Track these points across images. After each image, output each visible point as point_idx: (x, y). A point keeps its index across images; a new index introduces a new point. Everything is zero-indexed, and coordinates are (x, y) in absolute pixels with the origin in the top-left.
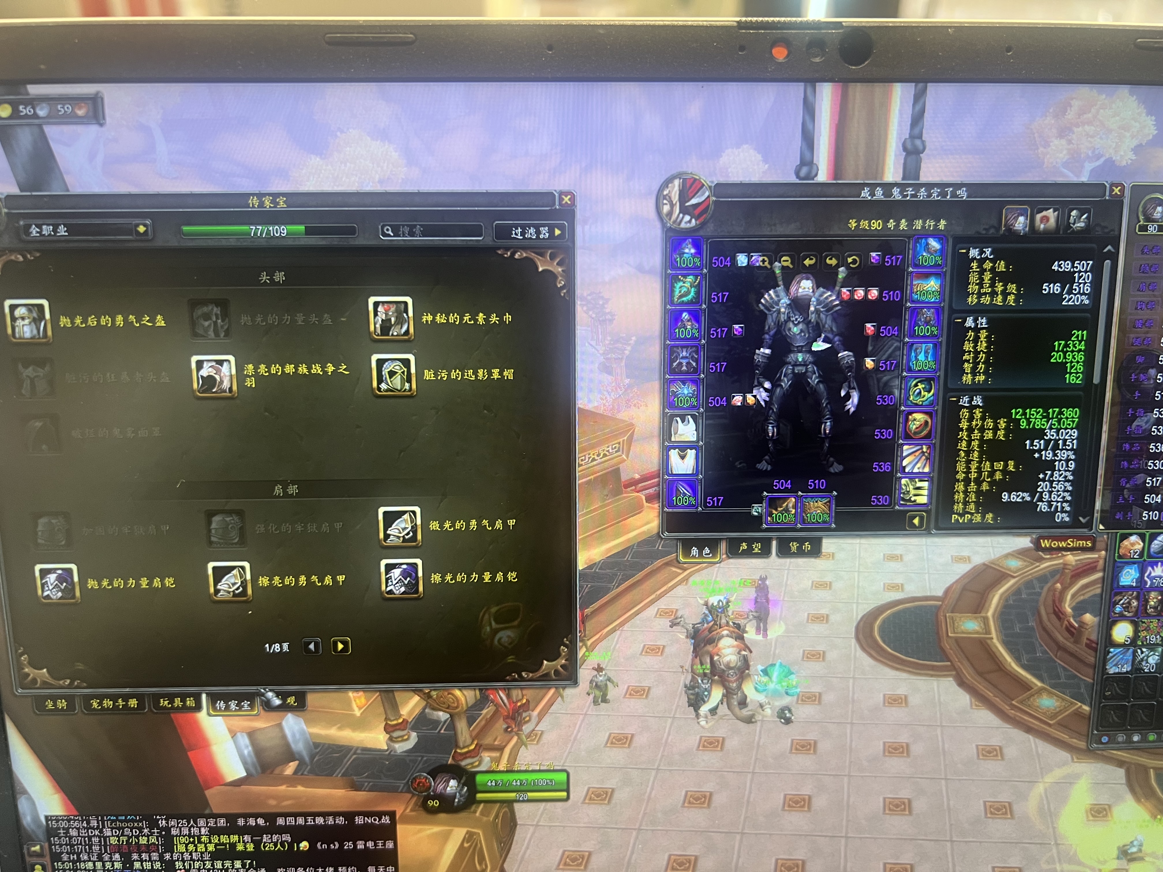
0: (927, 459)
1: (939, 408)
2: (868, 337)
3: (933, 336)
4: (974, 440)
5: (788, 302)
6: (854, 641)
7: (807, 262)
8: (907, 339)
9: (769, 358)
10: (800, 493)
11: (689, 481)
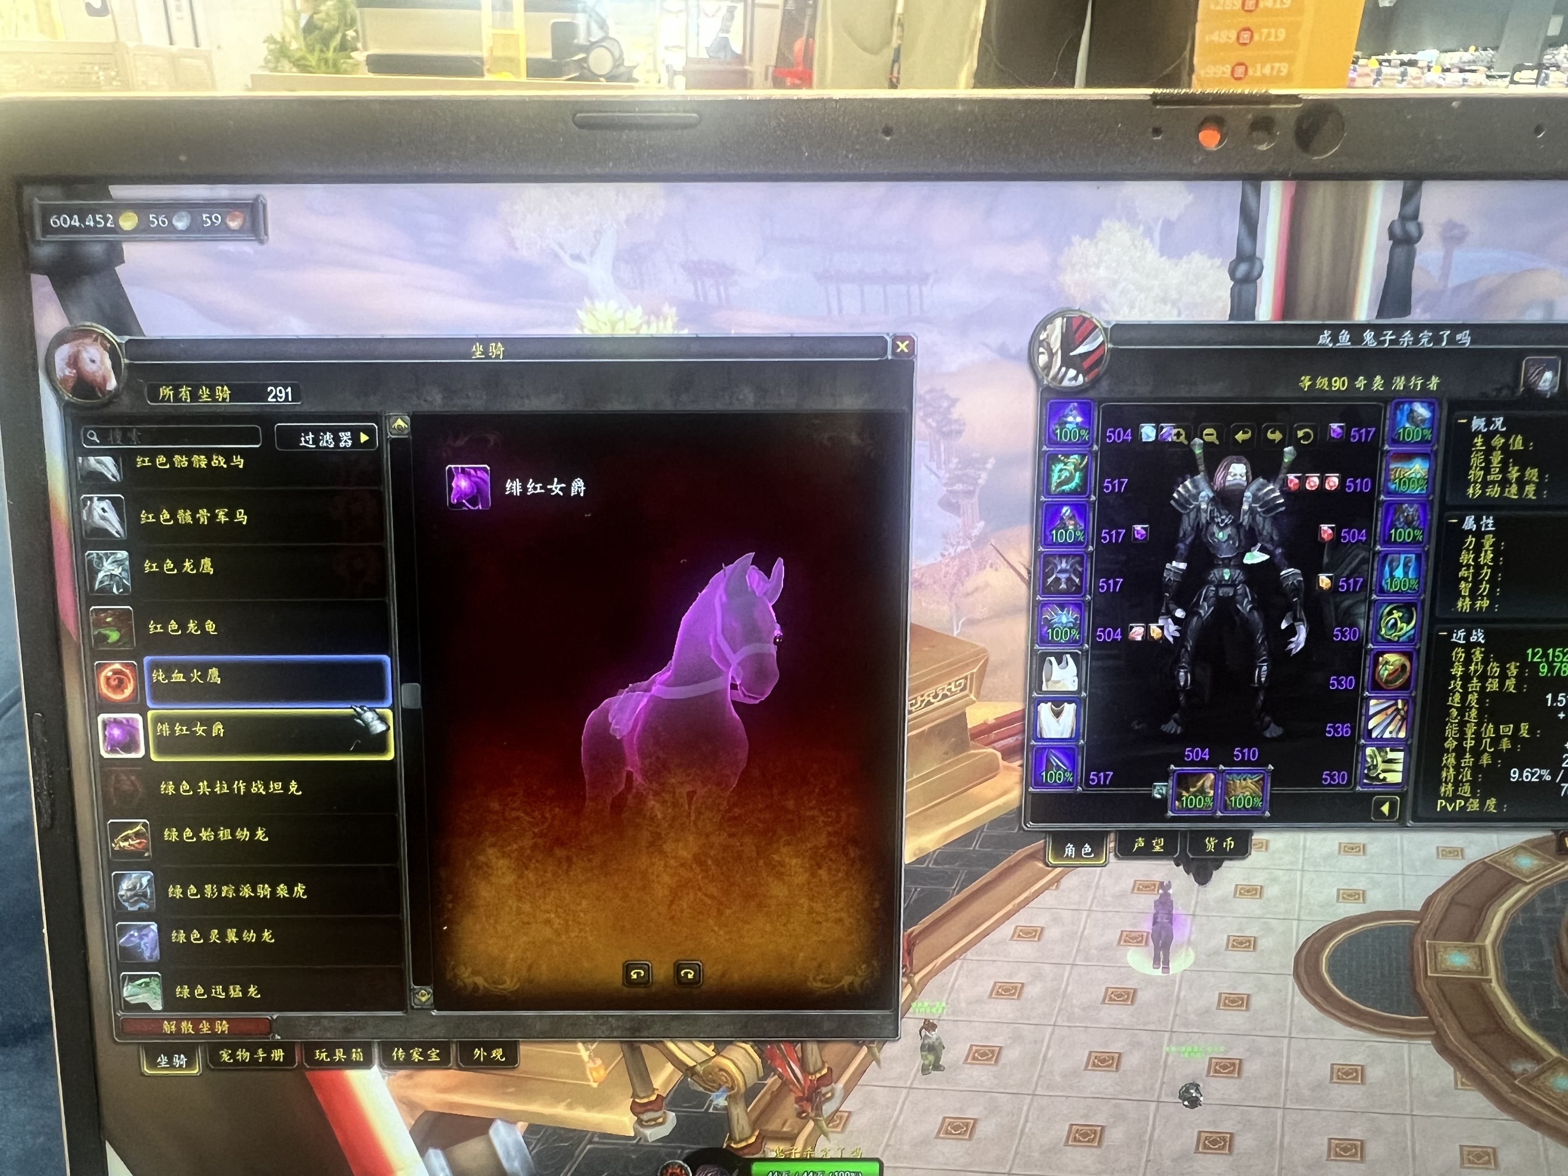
0: (1403, 719)
1: (1422, 646)
2: (1322, 544)
3: (1415, 542)
4: (1472, 692)
5: (1211, 495)
6: (1291, 979)
7: (1240, 437)
8: (1378, 548)
9: (1185, 574)
10: (1222, 767)
11: (1066, 748)
